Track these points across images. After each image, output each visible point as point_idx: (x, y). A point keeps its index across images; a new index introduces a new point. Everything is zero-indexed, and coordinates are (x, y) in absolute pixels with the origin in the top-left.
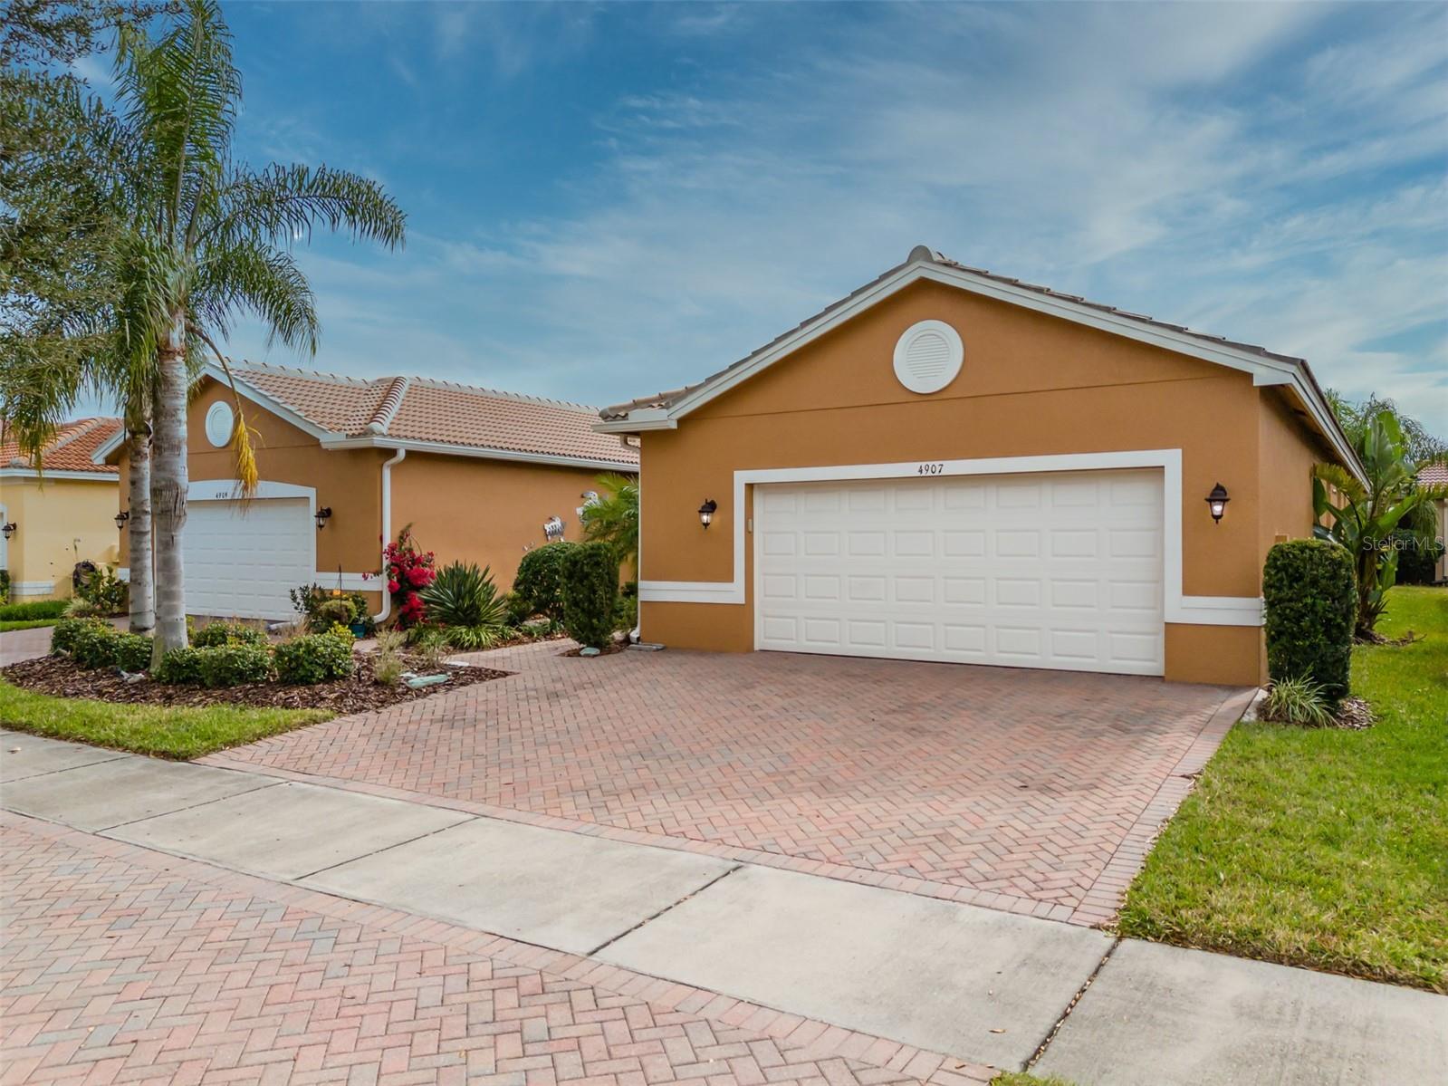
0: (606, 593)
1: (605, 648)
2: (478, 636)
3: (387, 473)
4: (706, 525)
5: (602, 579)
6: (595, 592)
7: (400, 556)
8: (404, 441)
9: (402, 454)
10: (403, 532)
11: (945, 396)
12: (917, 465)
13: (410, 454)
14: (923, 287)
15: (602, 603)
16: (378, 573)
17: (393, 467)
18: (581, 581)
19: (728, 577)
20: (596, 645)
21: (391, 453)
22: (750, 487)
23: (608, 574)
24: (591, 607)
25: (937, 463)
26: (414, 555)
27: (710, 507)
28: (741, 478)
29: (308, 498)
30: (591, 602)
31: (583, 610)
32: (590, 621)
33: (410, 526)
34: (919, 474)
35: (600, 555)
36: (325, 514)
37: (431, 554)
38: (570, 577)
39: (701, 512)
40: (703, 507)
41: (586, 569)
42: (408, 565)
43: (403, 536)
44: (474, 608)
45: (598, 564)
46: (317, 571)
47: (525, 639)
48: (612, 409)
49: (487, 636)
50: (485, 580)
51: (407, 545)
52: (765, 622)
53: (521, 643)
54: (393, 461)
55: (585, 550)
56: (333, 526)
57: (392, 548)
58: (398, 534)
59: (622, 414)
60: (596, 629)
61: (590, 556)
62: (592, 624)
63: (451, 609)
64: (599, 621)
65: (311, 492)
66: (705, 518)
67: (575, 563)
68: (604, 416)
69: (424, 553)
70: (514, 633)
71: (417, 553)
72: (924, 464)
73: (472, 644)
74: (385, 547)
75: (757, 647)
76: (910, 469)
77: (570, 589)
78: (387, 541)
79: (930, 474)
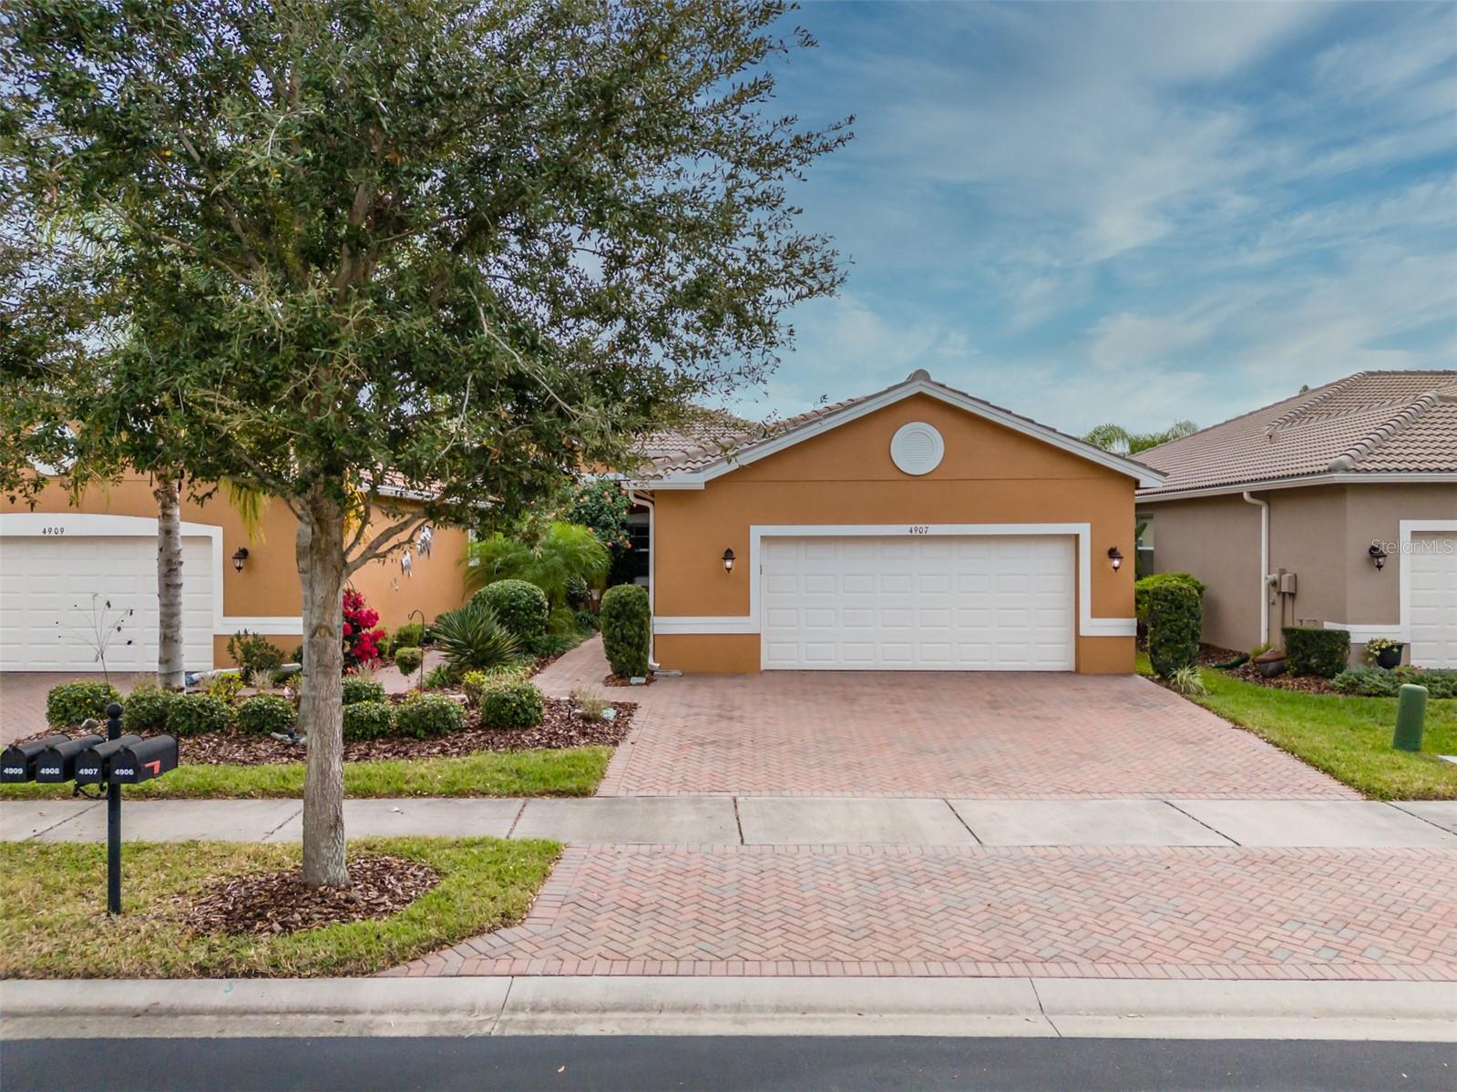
4: (728, 569)
11: (929, 478)
12: (908, 527)
14: (920, 397)
19: (747, 613)
25: (923, 526)
27: (729, 555)
28: (757, 531)
29: (213, 537)
34: (909, 534)
39: (725, 559)
40: (726, 555)
46: (225, 616)
56: (249, 567)
65: (212, 531)
66: (728, 564)
72: (913, 526)
75: (762, 669)
76: (903, 529)
79: (918, 533)
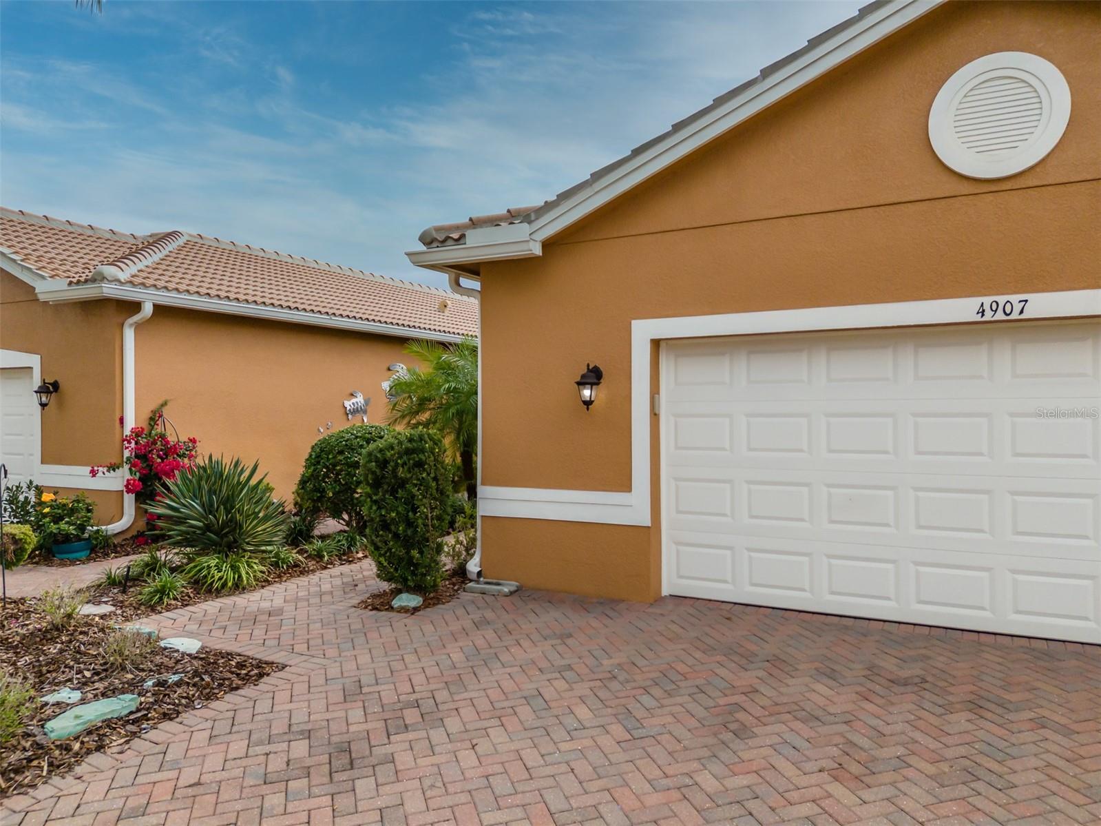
0: (432, 509)
1: (431, 595)
2: (235, 568)
3: (129, 335)
4: (588, 403)
5: (428, 488)
6: (414, 510)
7: (147, 445)
8: (152, 291)
9: (148, 309)
10: (154, 412)
11: (1033, 180)
12: (975, 302)
13: (160, 310)
15: (426, 525)
16: (113, 467)
17: (138, 327)
18: (393, 492)
19: (625, 485)
20: (418, 589)
21: (135, 307)
22: (656, 344)
23: (435, 479)
24: (409, 532)
25: (1015, 298)
26: (168, 442)
27: (593, 376)
28: (643, 331)
29: (31, 368)
30: (410, 524)
31: (396, 536)
32: (408, 553)
33: (165, 404)
34: (978, 318)
35: (423, 451)
36: (49, 389)
37: (193, 441)
38: (376, 484)
39: (581, 384)
40: (583, 376)
41: (401, 472)
42: (159, 456)
43: (155, 417)
44: (233, 526)
45: (420, 465)
46: (42, 463)
47: (312, 564)
48: (438, 229)
49: (250, 568)
50: (253, 482)
51: (159, 429)
52: (678, 551)
53: (304, 572)
54: (136, 318)
55: (400, 443)
56: (61, 404)
57: (137, 433)
58: (146, 414)
59: (455, 236)
60: (416, 566)
61: (408, 452)
62: (411, 558)
63: (198, 528)
64: (421, 552)
65: (34, 361)
66: (587, 393)
67: (383, 464)
68: (428, 239)
69: (183, 438)
70: (294, 556)
71: (172, 439)
72: (987, 300)
73: (224, 585)
74: (127, 432)
75: (665, 591)
76: (962, 309)
77: (375, 502)
78: (130, 424)
79: (1000, 316)
